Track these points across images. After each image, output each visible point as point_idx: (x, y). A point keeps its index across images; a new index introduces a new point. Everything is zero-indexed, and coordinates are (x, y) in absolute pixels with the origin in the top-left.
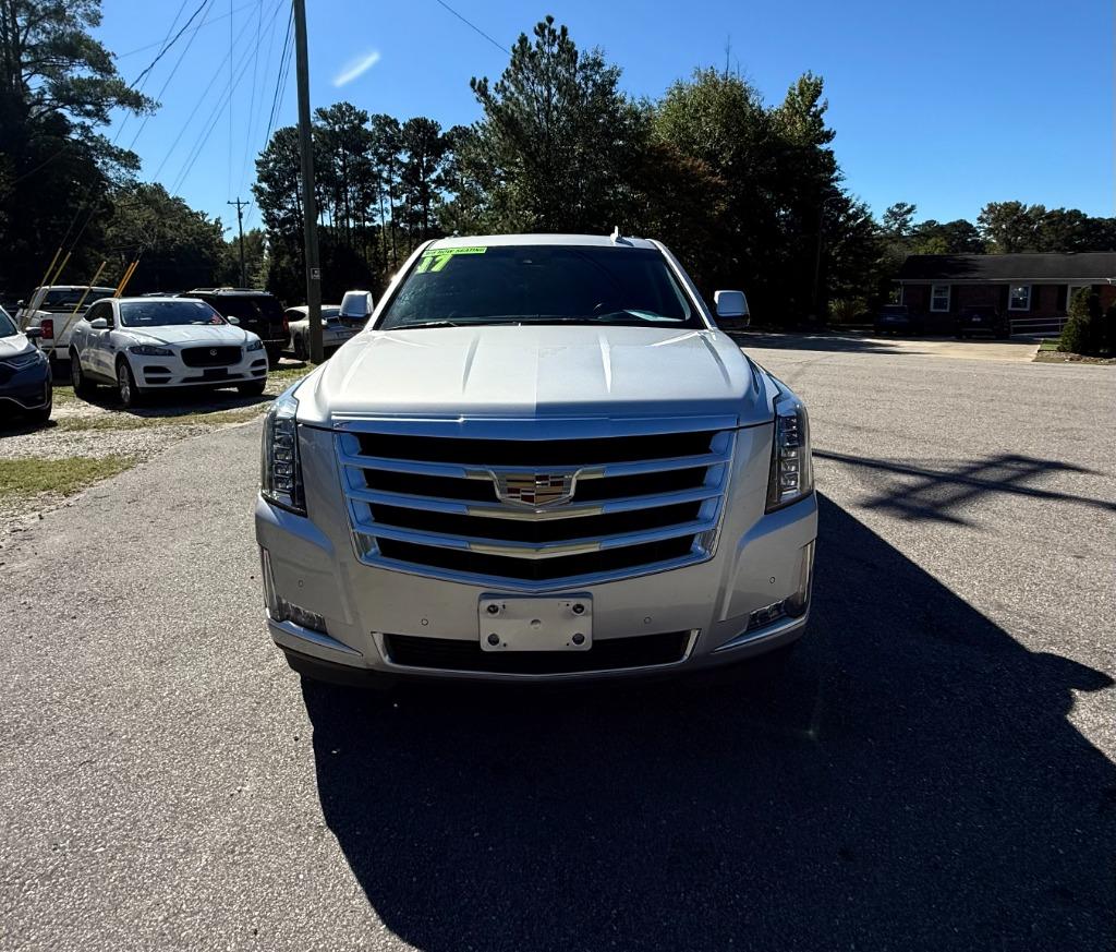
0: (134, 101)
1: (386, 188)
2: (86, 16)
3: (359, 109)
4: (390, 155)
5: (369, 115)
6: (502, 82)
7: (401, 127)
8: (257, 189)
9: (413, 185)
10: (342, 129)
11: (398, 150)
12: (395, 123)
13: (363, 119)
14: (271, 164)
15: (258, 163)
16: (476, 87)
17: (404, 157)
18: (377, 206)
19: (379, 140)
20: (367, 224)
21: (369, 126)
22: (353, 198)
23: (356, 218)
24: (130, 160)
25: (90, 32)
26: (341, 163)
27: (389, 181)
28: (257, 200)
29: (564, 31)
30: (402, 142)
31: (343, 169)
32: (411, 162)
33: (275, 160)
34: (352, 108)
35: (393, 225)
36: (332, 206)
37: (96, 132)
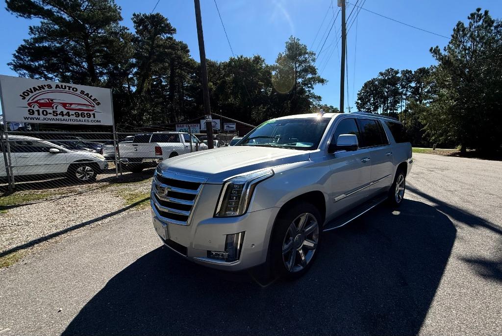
0: (322, 81)
1: (404, 97)
2: (312, 60)
3: (396, 69)
4: (407, 84)
5: (400, 71)
6: (449, 46)
7: (413, 73)
8: (357, 103)
9: (416, 95)
10: (388, 78)
11: (411, 82)
12: (411, 72)
13: (397, 72)
14: (362, 94)
15: (358, 94)
16: (432, 51)
17: (413, 84)
18: (399, 105)
19: (403, 79)
20: (395, 111)
21: (399, 75)
22: (390, 102)
23: (391, 110)
24: (319, 98)
25: (312, 64)
26: (387, 90)
27: (405, 94)
28: (357, 106)
29: (486, 12)
30: (413, 78)
31: (387, 92)
32: (416, 86)
33: (363, 92)
34: (393, 70)
35: (406, 111)
36: (382, 106)
37: (312, 92)
